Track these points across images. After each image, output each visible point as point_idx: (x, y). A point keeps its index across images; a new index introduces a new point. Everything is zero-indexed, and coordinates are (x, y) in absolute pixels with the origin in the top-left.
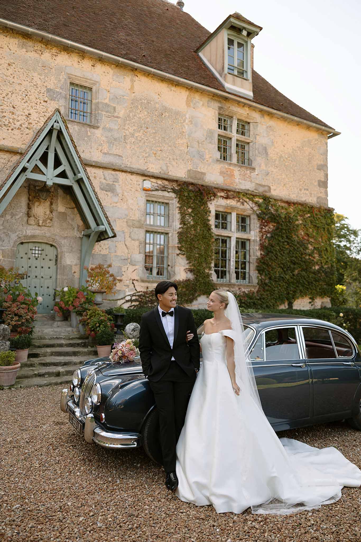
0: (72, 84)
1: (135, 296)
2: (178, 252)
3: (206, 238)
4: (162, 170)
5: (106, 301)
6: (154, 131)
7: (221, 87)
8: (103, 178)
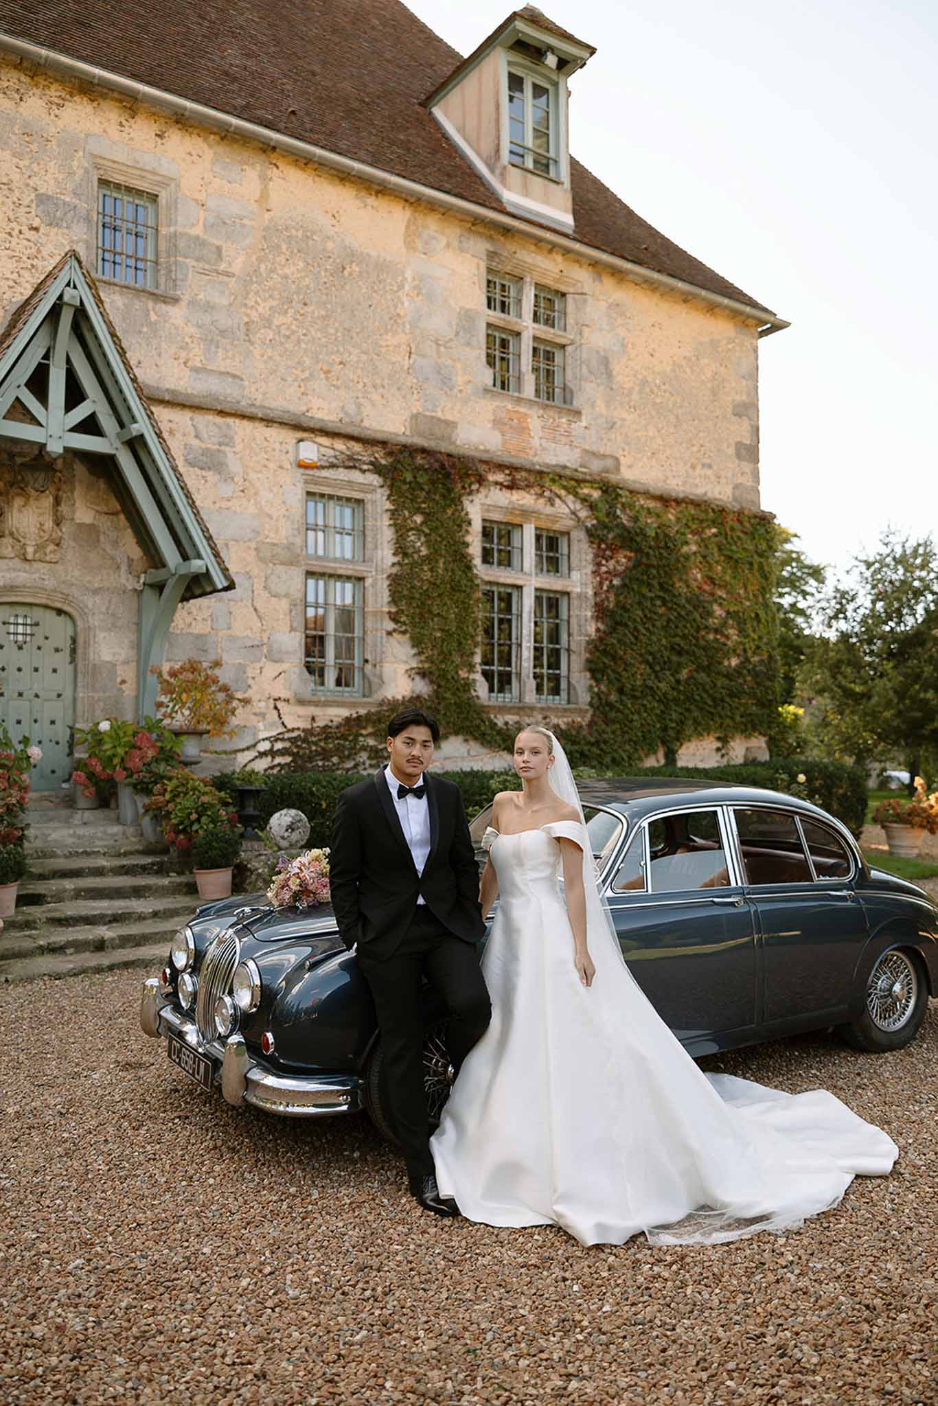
0: (103, 182)
1: (283, 740)
2: (391, 626)
3: (459, 591)
4: (346, 413)
5: (206, 755)
6: (323, 313)
7: (491, 200)
8: (193, 434)
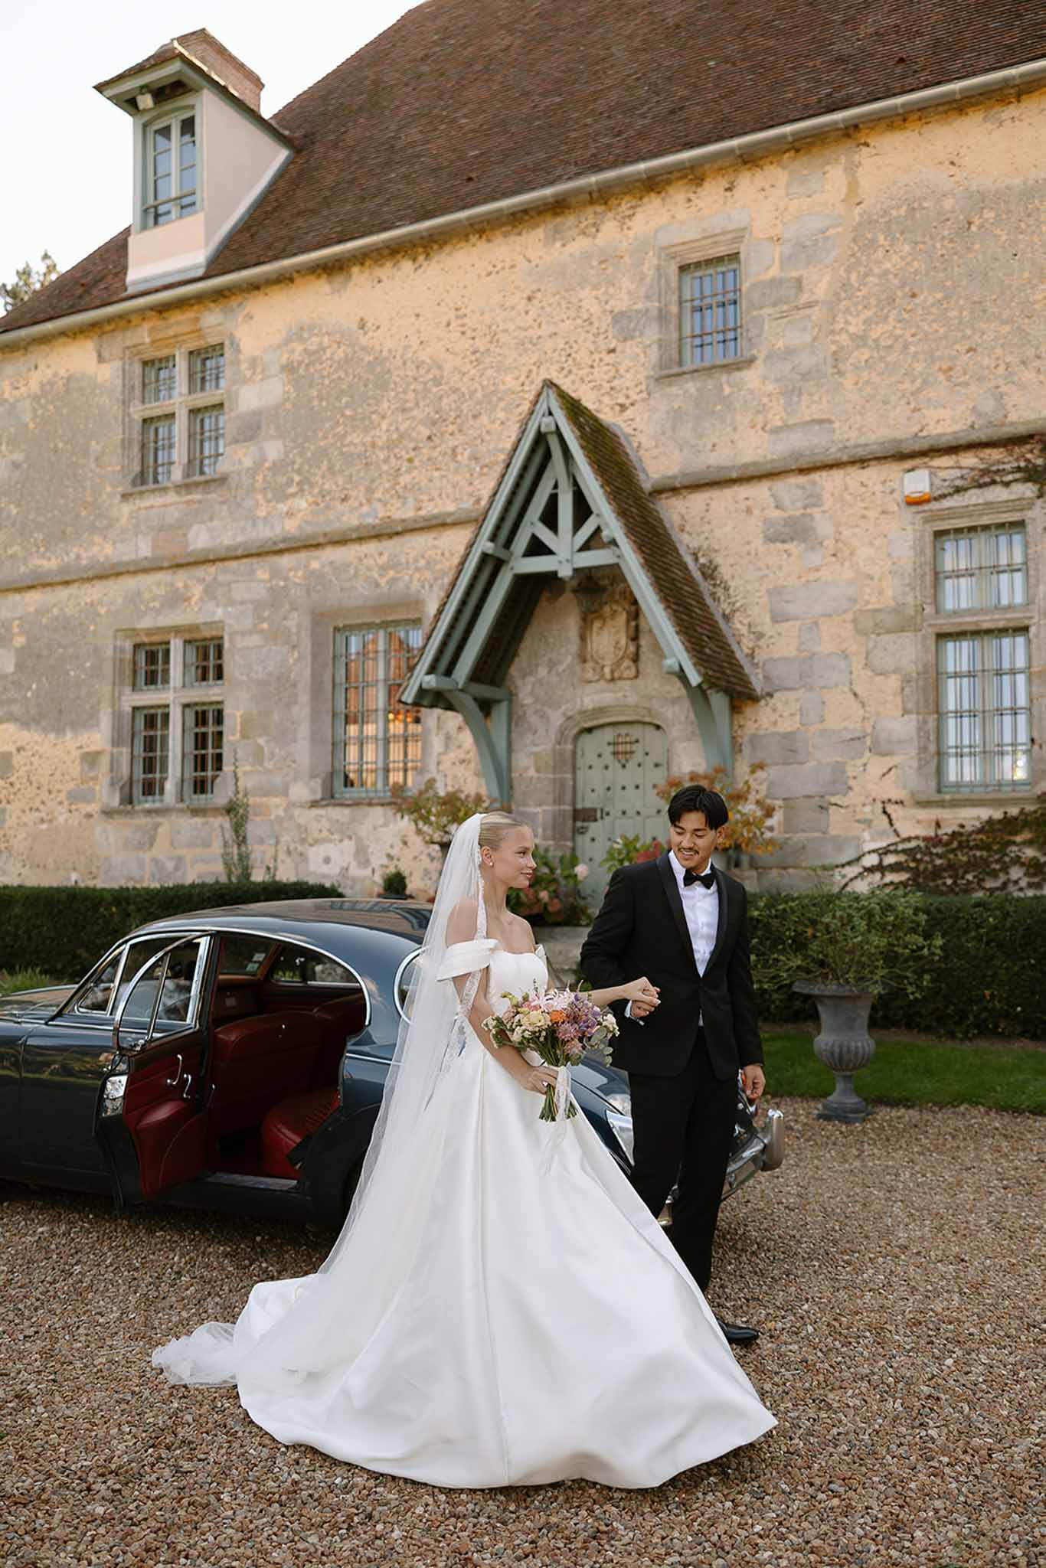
0: (684, 268)
1: (896, 852)
4: (980, 415)
5: (796, 871)
6: (939, 295)
8: (773, 505)
